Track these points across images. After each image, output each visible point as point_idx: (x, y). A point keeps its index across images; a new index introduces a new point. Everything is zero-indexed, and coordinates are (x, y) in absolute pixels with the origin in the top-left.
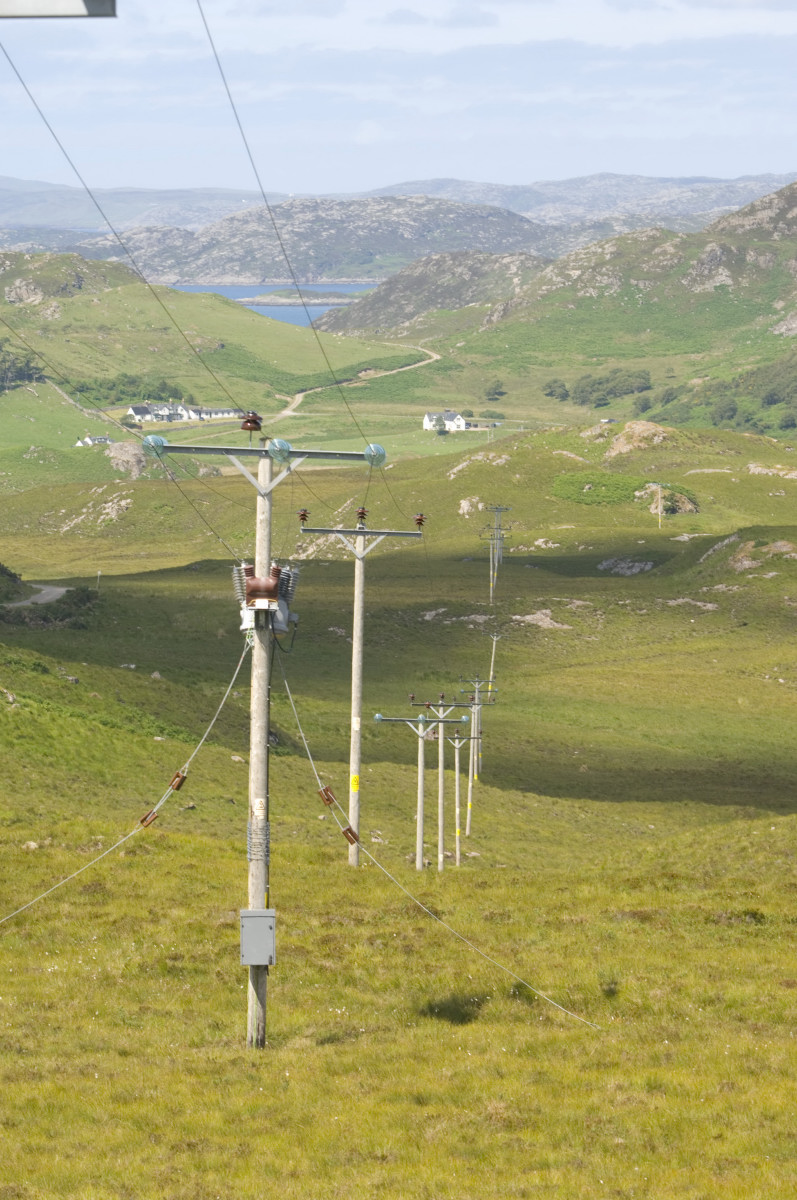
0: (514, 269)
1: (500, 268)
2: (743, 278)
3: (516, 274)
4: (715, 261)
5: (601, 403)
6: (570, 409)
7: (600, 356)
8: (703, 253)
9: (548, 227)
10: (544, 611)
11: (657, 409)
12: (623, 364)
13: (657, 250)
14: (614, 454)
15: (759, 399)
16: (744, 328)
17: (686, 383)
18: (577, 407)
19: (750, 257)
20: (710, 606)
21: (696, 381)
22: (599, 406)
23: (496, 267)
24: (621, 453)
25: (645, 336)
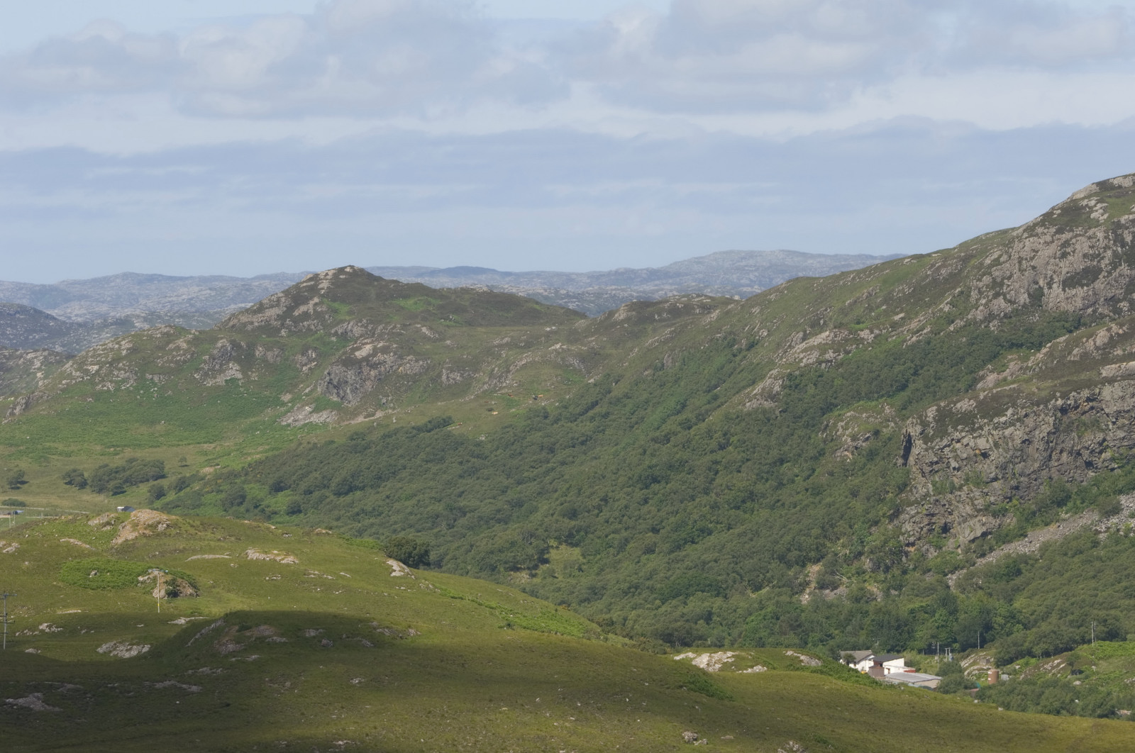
0: (37, 364)
1: (24, 363)
2: (252, 372)
3: (39, 369)
4: (226, 357)
5: (118, 491)
6: (88, 497)
7: (118, 446)
8: (214, 348)
9: (72, 324)
10: (36, 694)
11: (171, 497)
12: (139, 454)
13: (171, 346)
14: (120, 541)
15: (267, 487)
16: (253, 420)
17: (198, 471)
18: (95, 495)
19: (259, 351)
20: (194, 688)
21: (208, 470)
22: (115, 494)
23: (20, 362)
24: (127, 540)
25: (161, 427)
